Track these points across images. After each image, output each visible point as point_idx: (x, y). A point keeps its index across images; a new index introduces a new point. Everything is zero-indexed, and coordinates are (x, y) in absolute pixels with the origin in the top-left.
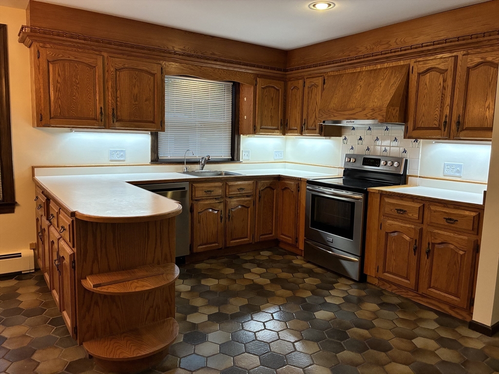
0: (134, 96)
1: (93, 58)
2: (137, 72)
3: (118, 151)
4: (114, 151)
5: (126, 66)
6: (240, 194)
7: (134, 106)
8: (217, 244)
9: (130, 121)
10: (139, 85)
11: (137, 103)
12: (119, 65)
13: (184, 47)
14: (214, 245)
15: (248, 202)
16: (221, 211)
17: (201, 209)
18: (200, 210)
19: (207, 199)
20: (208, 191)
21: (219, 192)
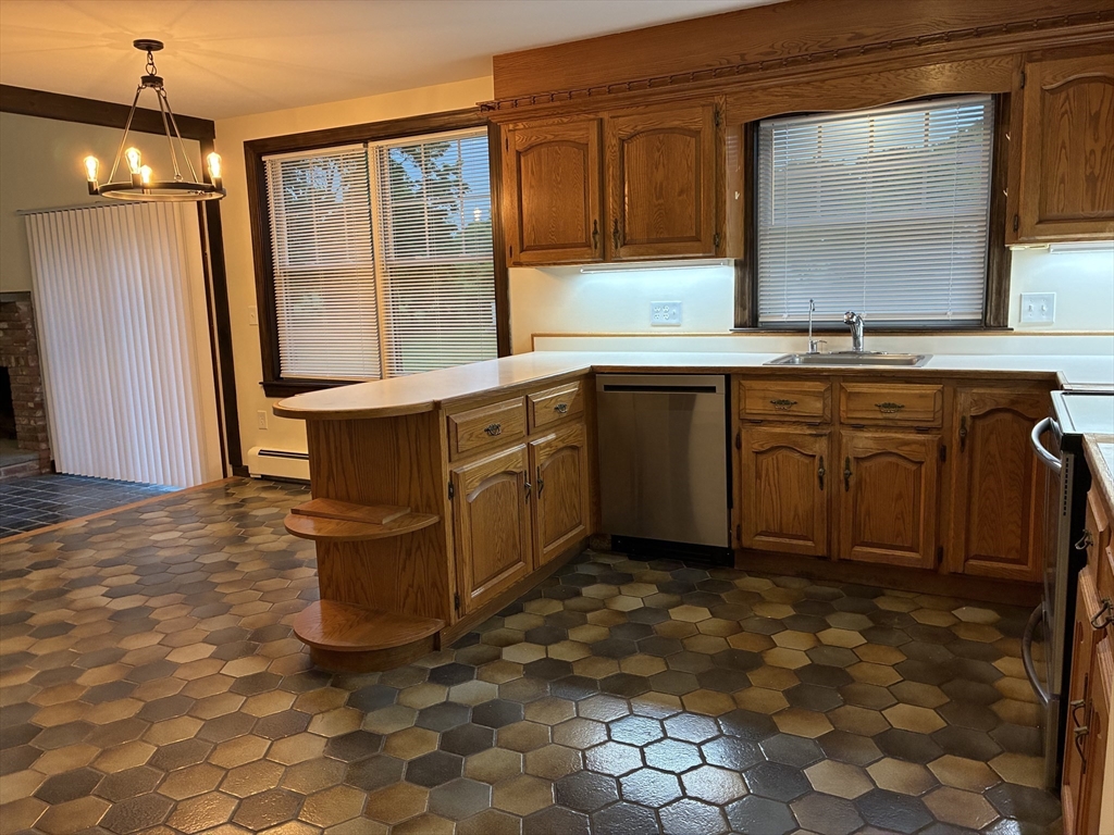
0: (656, 188)
1: (581, 129)
2: (661, 136)
3: (666, 304)
4: (659, 306)
5: (639, 128)
6: (885, 419)
7: (656, 209)
8: (810, 543)
9: (650, 242)
10: (666, 162)
11: (661, 201)
12: (627, 129)
13: (772, 46)
14: (801, 542)
15: (914, 447)
16: (821, 458)
17: (762, 446)
18: (756, 447)
19: (783, 422)
20: (780, 402)
21: (815, 407)
